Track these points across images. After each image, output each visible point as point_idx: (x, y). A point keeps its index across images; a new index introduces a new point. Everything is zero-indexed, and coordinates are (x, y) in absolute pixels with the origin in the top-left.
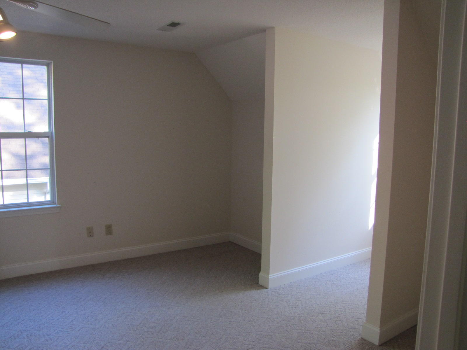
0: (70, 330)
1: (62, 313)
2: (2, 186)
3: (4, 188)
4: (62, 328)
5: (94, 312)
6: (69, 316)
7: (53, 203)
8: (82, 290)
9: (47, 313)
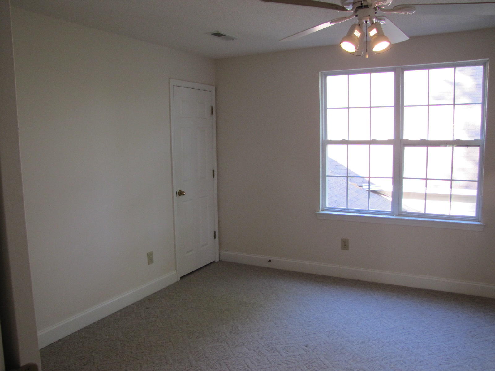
0: (445, 362)
1: (448, 341)
2: (426, 194)
3: (427, 197)
4: (438, 356)
5: (484, 356)
6: (453, 347)
7: (478, 220)
8: (486, 326)
9: (433, 335)
